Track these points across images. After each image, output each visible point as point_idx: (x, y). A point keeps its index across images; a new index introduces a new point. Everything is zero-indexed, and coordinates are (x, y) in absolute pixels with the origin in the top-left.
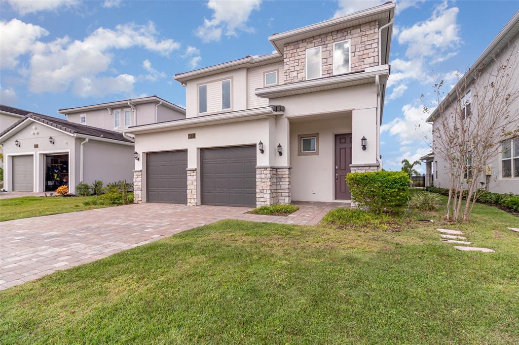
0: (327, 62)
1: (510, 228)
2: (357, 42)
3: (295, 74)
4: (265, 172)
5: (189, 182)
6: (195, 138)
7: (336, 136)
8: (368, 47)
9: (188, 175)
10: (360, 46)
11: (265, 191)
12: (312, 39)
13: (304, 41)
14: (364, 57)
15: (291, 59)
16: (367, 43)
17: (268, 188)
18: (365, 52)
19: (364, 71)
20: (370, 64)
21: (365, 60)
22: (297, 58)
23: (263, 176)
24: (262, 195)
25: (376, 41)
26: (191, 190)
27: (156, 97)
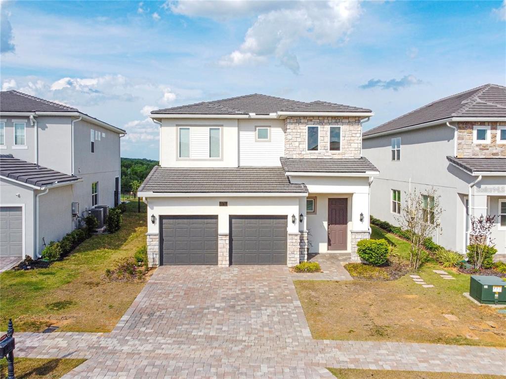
0: (323, 140)
1: (434, 271)
2: (347, 129)
3: (297, 144)
4: (296, 238)
5: (220, 246)
6: (227, 205)
7: (329, 199)
8: (354, 135)
9: (219, 239)
10: (348, 133)
11: (295, 253)
12: (312, 118)
13: (305, 118)
14: (351, 142)
15: (294, 131)
16: (353, 132)
17: (298, 250)
18: (352, 138)
19: (365, 172)
20: (355, 148)
21: (352, 144)
22: (299, 131)
23: (294, 241)
24: (293, 256)
25: (359, 132)
26: (223, 252)
27: (78, 112)
